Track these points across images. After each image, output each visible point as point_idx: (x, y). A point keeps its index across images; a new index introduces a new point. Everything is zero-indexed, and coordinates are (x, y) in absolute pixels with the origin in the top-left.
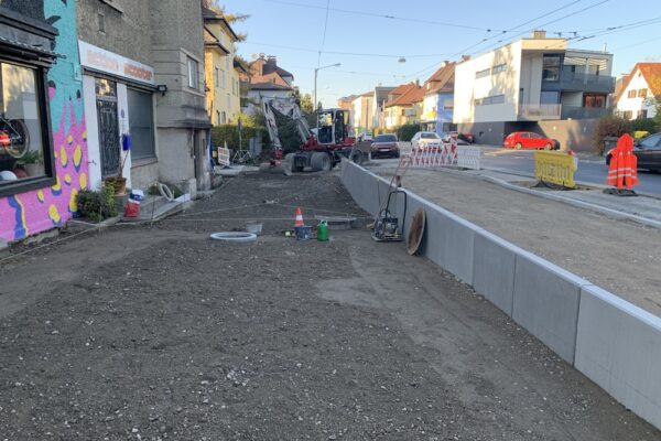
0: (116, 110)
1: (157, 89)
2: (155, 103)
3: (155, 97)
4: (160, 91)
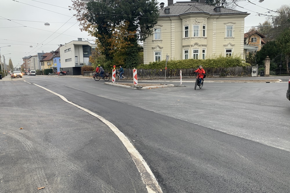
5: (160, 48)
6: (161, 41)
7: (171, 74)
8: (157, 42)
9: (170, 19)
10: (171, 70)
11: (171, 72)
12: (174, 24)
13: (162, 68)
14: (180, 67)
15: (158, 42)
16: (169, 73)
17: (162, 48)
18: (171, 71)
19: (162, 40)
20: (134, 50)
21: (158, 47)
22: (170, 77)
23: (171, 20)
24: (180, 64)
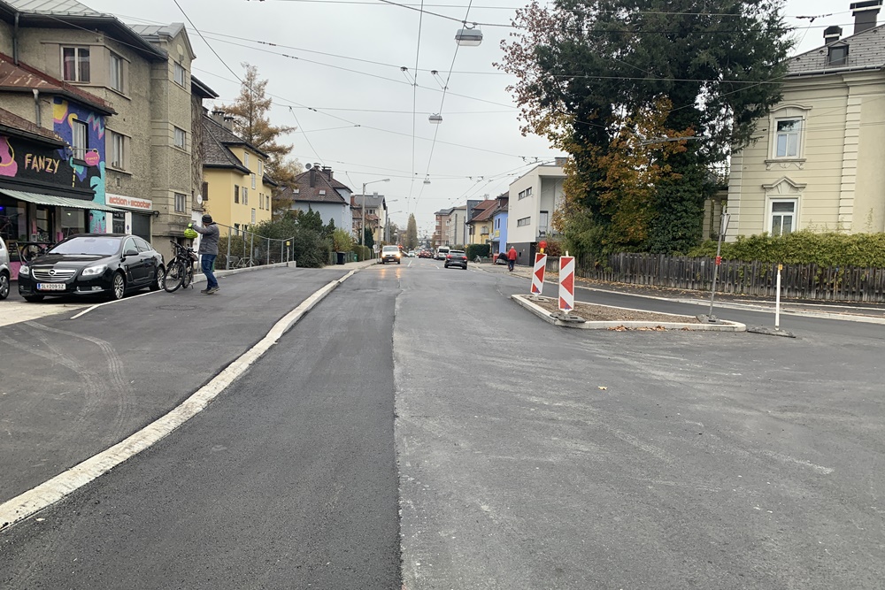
0: (124, 225)
1: (153, 213)
2: (152, 221)
3: (152, 218)
4: (156, 214)
5: (793, 186)
6: (798, 164)
7: (821, 283)
8: (782, 164)
9: (845, 83)
10: (823, 269)
11: (821, 277)
12: (859, 101)
13: (785, 260)
14: (861, 261)
15: (787, 165)
16: (810, 282)
17: (803, 187)
18: (819, 272)
19: (804, 161)
20: (685, 191)
21: (784, 186)
22: (813, 296)
23: (848, 87)
24: (861, 250)
